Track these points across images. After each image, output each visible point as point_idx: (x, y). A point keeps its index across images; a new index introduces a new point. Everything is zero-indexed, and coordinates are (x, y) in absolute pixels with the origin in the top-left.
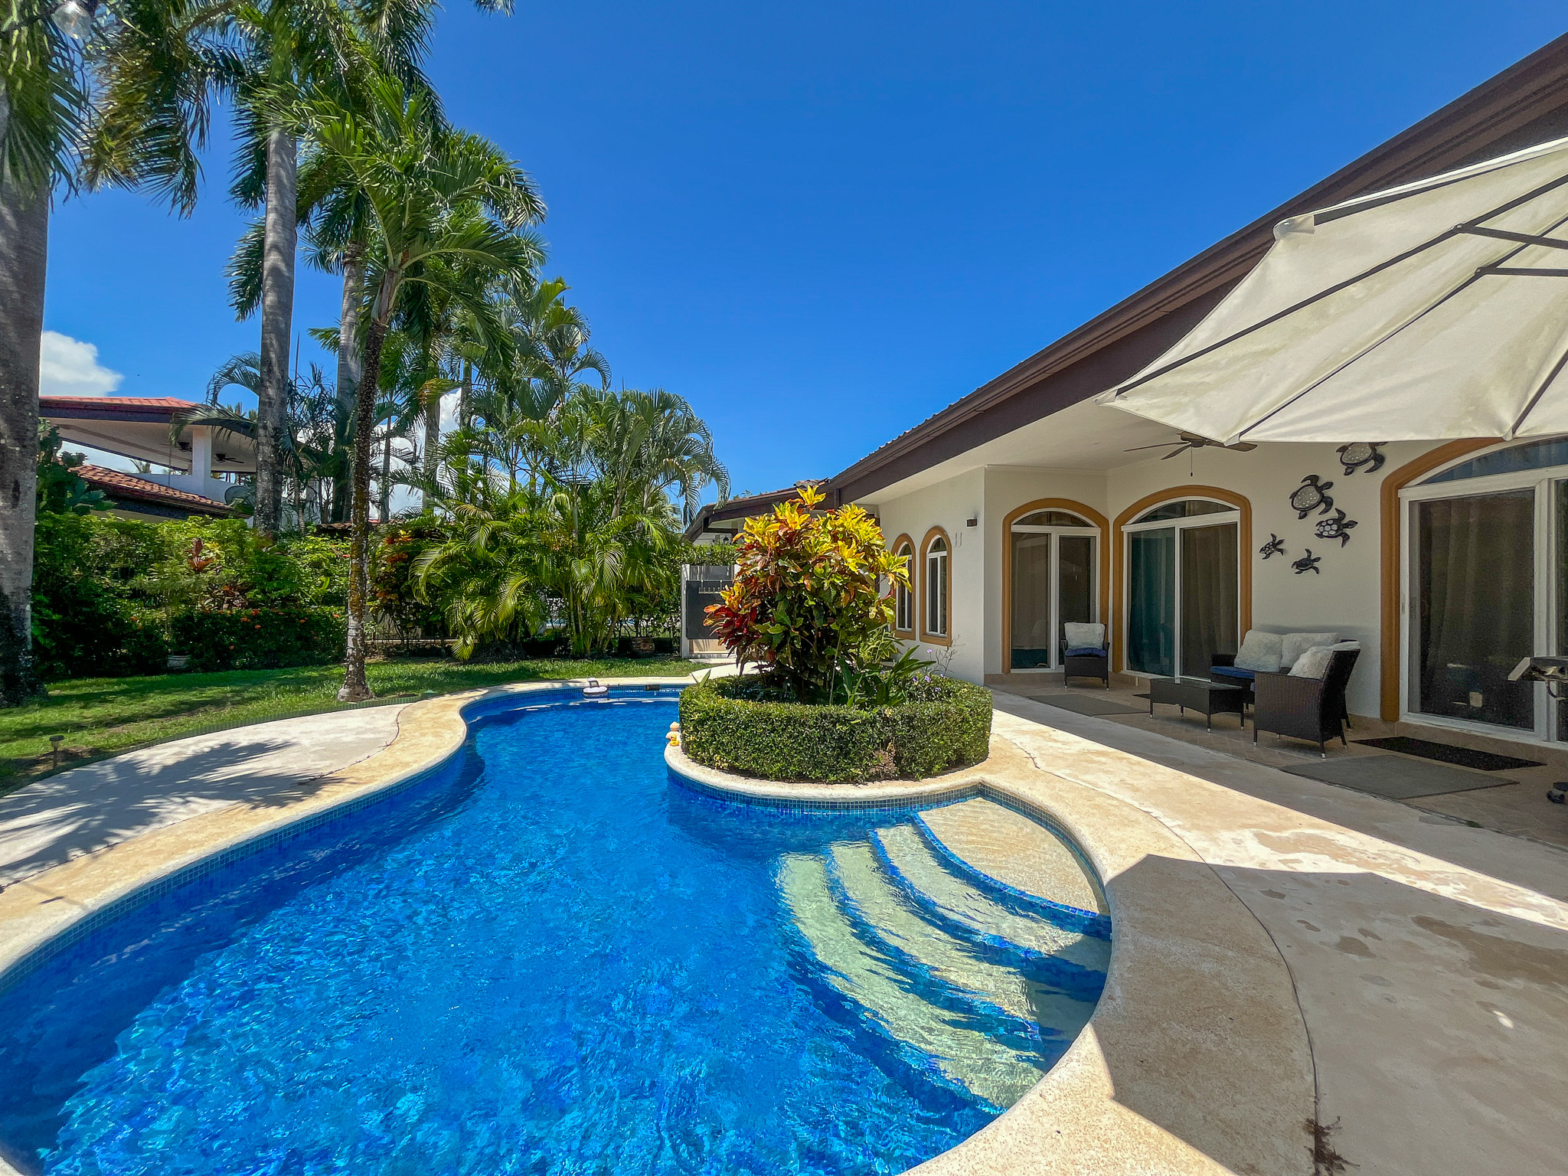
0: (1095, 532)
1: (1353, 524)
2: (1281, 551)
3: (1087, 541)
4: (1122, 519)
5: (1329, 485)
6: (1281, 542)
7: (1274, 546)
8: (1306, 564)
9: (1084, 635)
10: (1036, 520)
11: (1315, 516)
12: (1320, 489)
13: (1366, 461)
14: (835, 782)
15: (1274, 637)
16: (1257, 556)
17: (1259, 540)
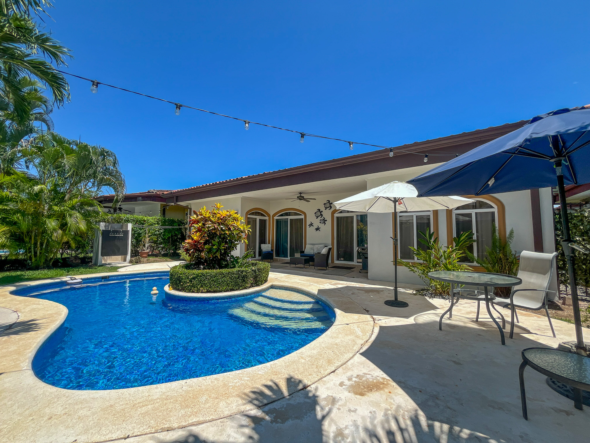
0: (267, 218)
1: (326, 220)
2: (313, 226)
3: (265, 220)
4: (274, 215)
5: (322, 211)
6: (313, 224)
7: (311, 225)
8: (317, 229)
9: (266, 247)
10: (253, 214)
11: (319, 218)
12: (320, 212)
13: (329, 207)
14: (241, 289)
15: (312, 246)
16: (308, 227)
17: (308, 223)
